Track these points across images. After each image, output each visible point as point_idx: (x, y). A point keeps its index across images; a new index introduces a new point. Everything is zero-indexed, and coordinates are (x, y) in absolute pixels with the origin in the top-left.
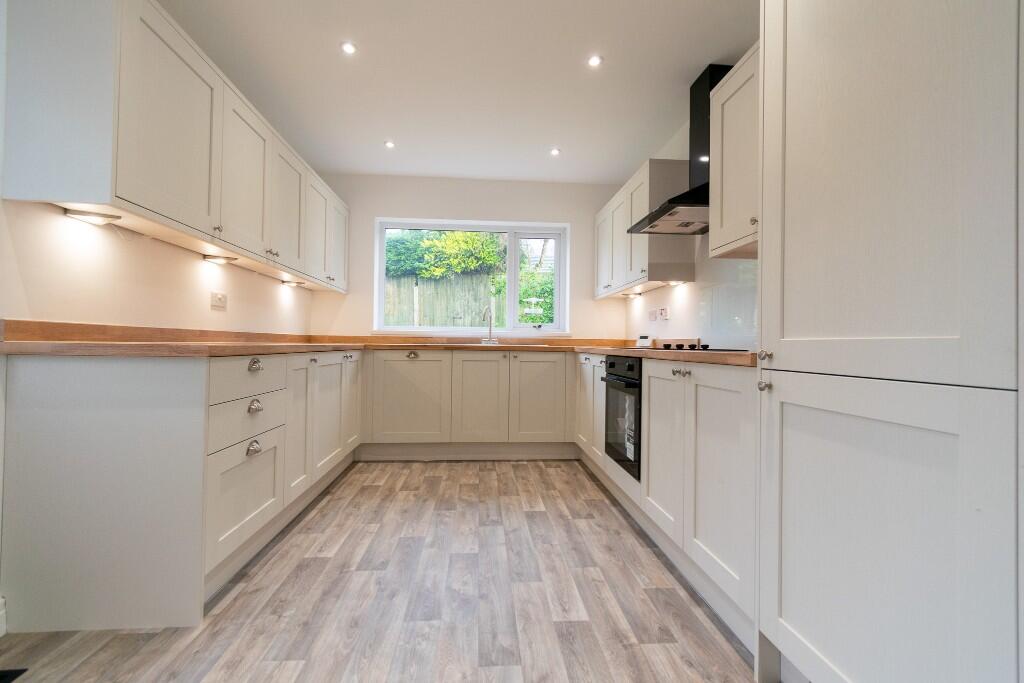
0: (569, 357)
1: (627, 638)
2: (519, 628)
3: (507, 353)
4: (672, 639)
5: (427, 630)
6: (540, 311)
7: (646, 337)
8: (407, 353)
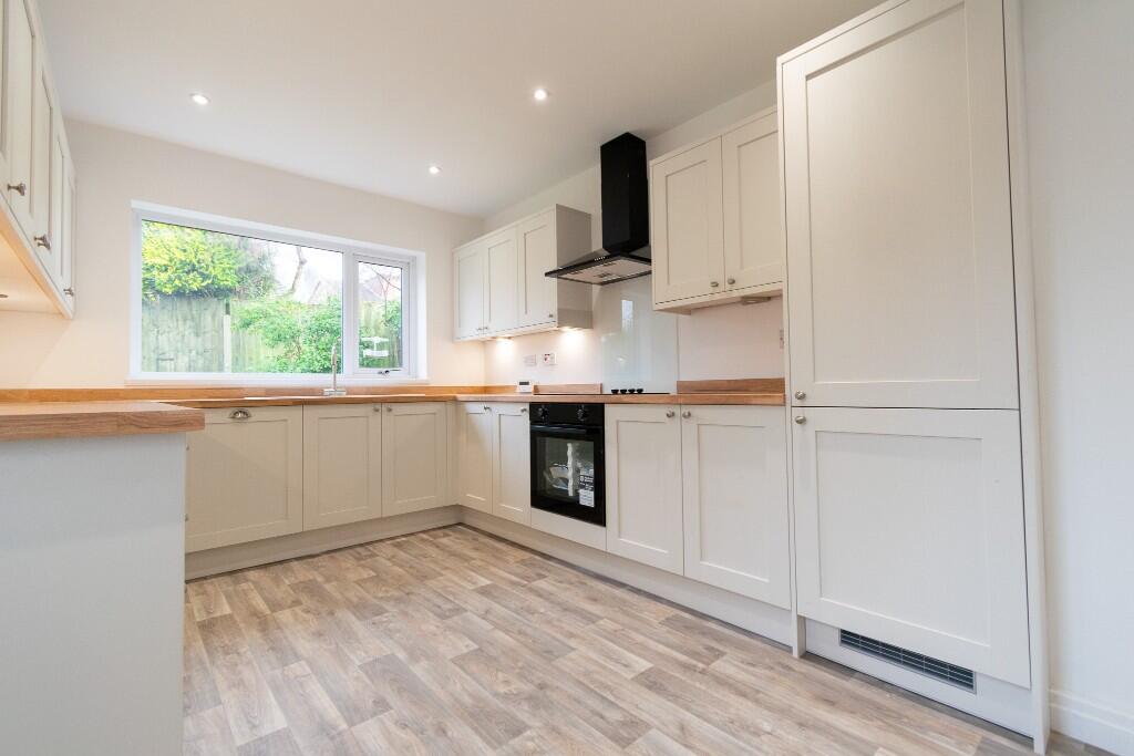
0: (451, 407)
1: (695, 666)
2: (612, 699)
3: (378, 406)
4: (722, 654)
5: (530, 745)
6: (385, 353)
7: (527, 383)
8: (229, 412)
